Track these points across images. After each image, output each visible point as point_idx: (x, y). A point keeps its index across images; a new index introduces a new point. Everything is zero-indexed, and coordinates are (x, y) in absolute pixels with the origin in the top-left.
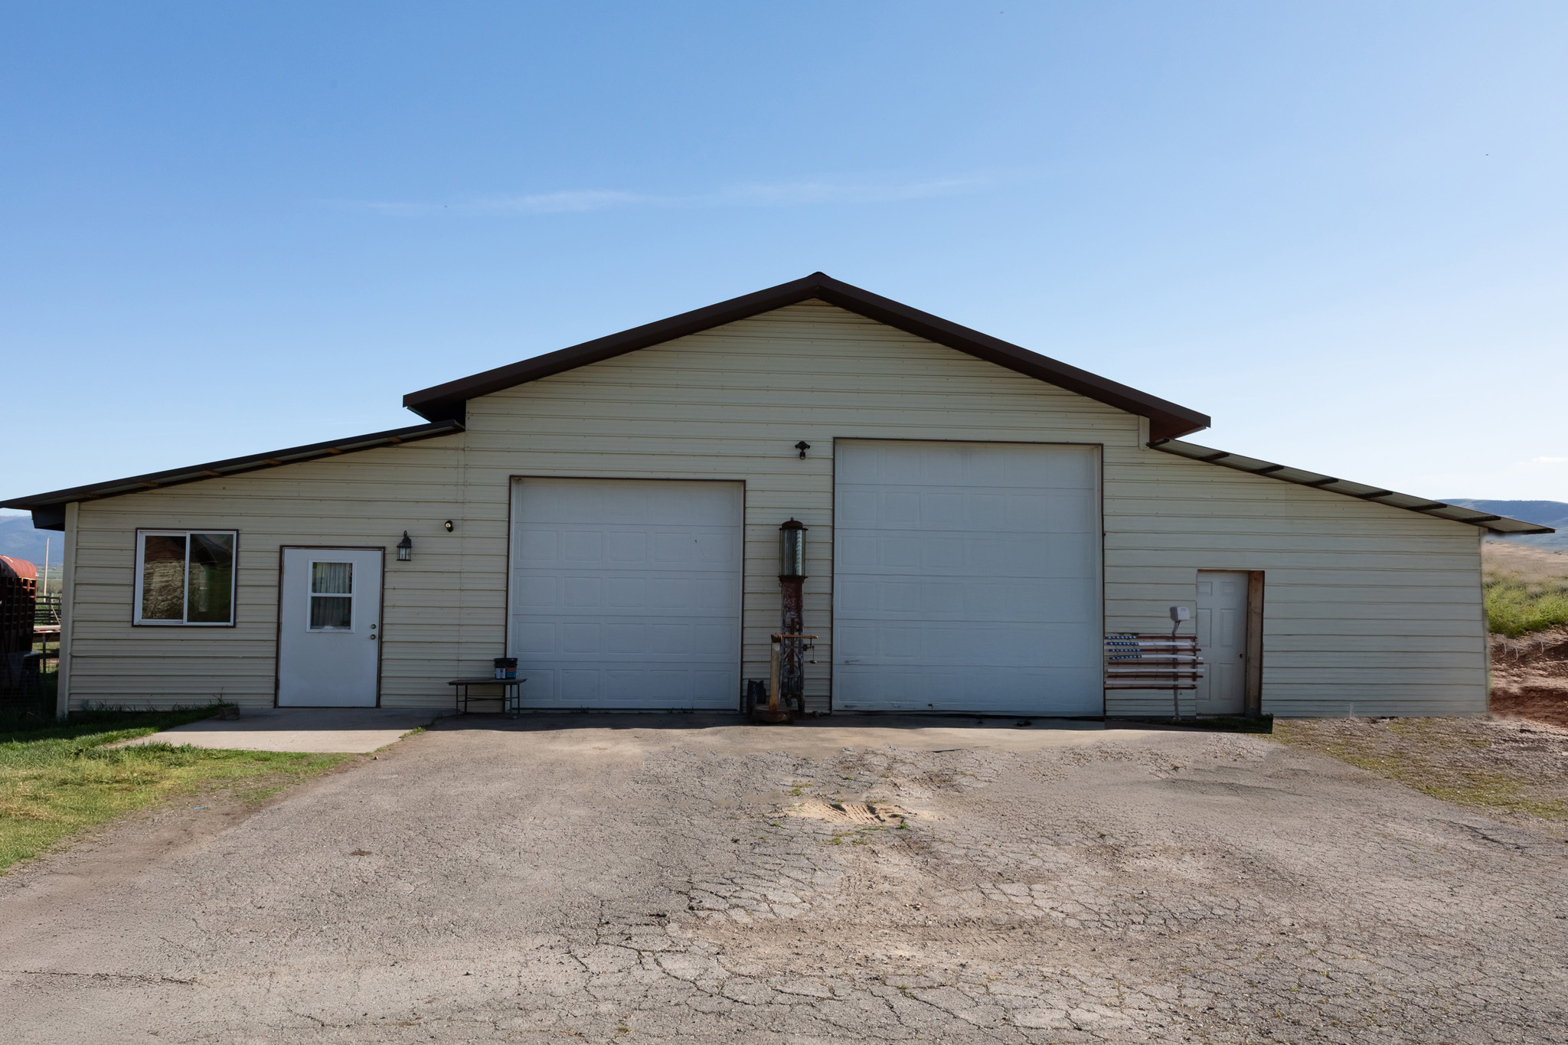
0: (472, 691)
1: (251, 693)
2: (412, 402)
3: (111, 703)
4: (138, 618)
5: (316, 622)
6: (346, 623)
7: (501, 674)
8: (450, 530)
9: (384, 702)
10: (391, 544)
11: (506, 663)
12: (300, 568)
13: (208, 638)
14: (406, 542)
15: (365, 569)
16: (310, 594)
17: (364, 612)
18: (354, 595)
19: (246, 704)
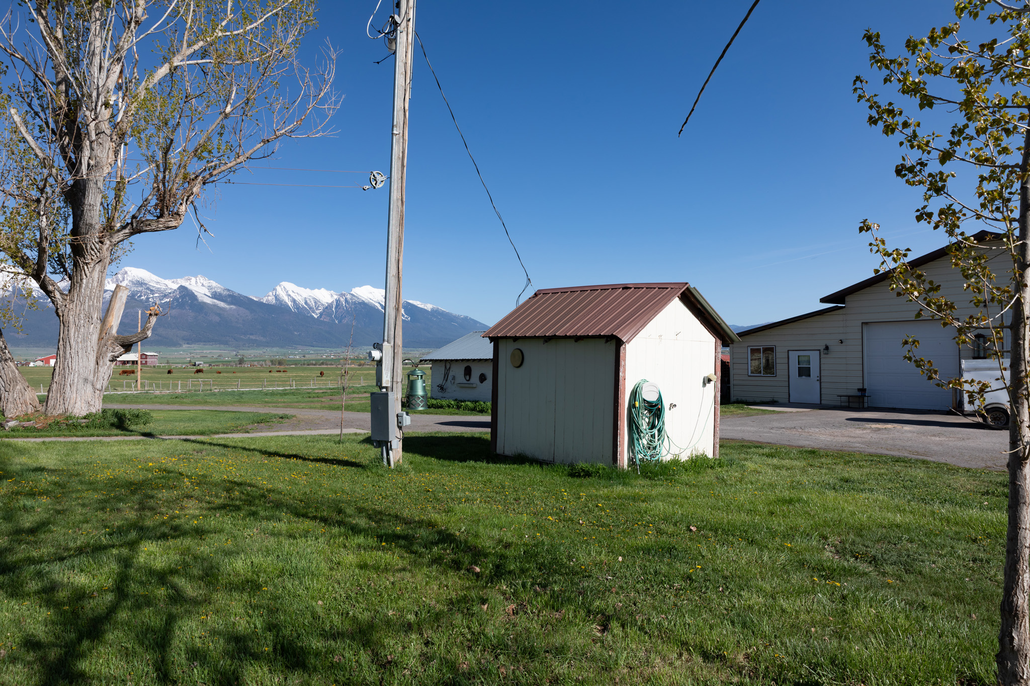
0: (851, 399)
1: (782, 396)
2: (823, 300)
3: (744, 399)
4: (750, 374)
5: (800, 375)
6: (809, 376)
7: (859, 394)
8: (842, 343)
9: (823, 402)
10: (822, 348)
11: (863, 390)
12: (794, 356)
13: (767, 380)
14: (827, 348)
15: (814, 357)
16: (797, 366)
17: (814, 372)
18: (811, 366)
19: (781, 401)
